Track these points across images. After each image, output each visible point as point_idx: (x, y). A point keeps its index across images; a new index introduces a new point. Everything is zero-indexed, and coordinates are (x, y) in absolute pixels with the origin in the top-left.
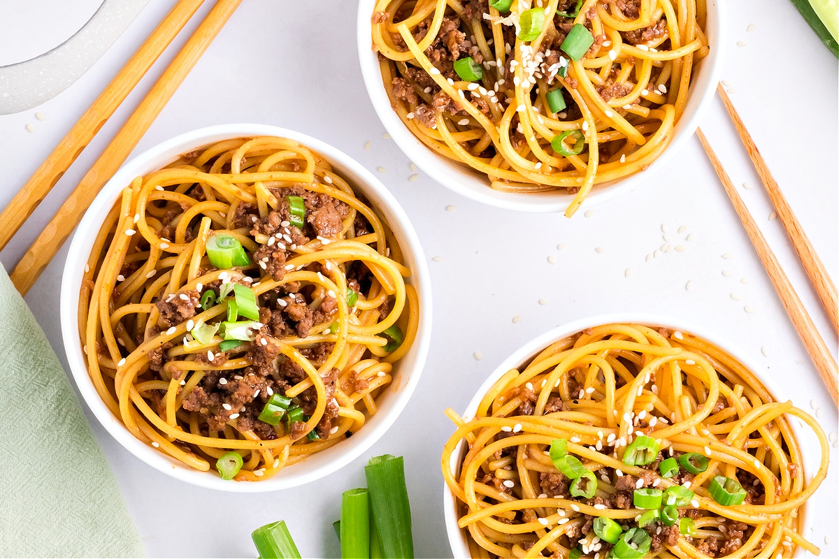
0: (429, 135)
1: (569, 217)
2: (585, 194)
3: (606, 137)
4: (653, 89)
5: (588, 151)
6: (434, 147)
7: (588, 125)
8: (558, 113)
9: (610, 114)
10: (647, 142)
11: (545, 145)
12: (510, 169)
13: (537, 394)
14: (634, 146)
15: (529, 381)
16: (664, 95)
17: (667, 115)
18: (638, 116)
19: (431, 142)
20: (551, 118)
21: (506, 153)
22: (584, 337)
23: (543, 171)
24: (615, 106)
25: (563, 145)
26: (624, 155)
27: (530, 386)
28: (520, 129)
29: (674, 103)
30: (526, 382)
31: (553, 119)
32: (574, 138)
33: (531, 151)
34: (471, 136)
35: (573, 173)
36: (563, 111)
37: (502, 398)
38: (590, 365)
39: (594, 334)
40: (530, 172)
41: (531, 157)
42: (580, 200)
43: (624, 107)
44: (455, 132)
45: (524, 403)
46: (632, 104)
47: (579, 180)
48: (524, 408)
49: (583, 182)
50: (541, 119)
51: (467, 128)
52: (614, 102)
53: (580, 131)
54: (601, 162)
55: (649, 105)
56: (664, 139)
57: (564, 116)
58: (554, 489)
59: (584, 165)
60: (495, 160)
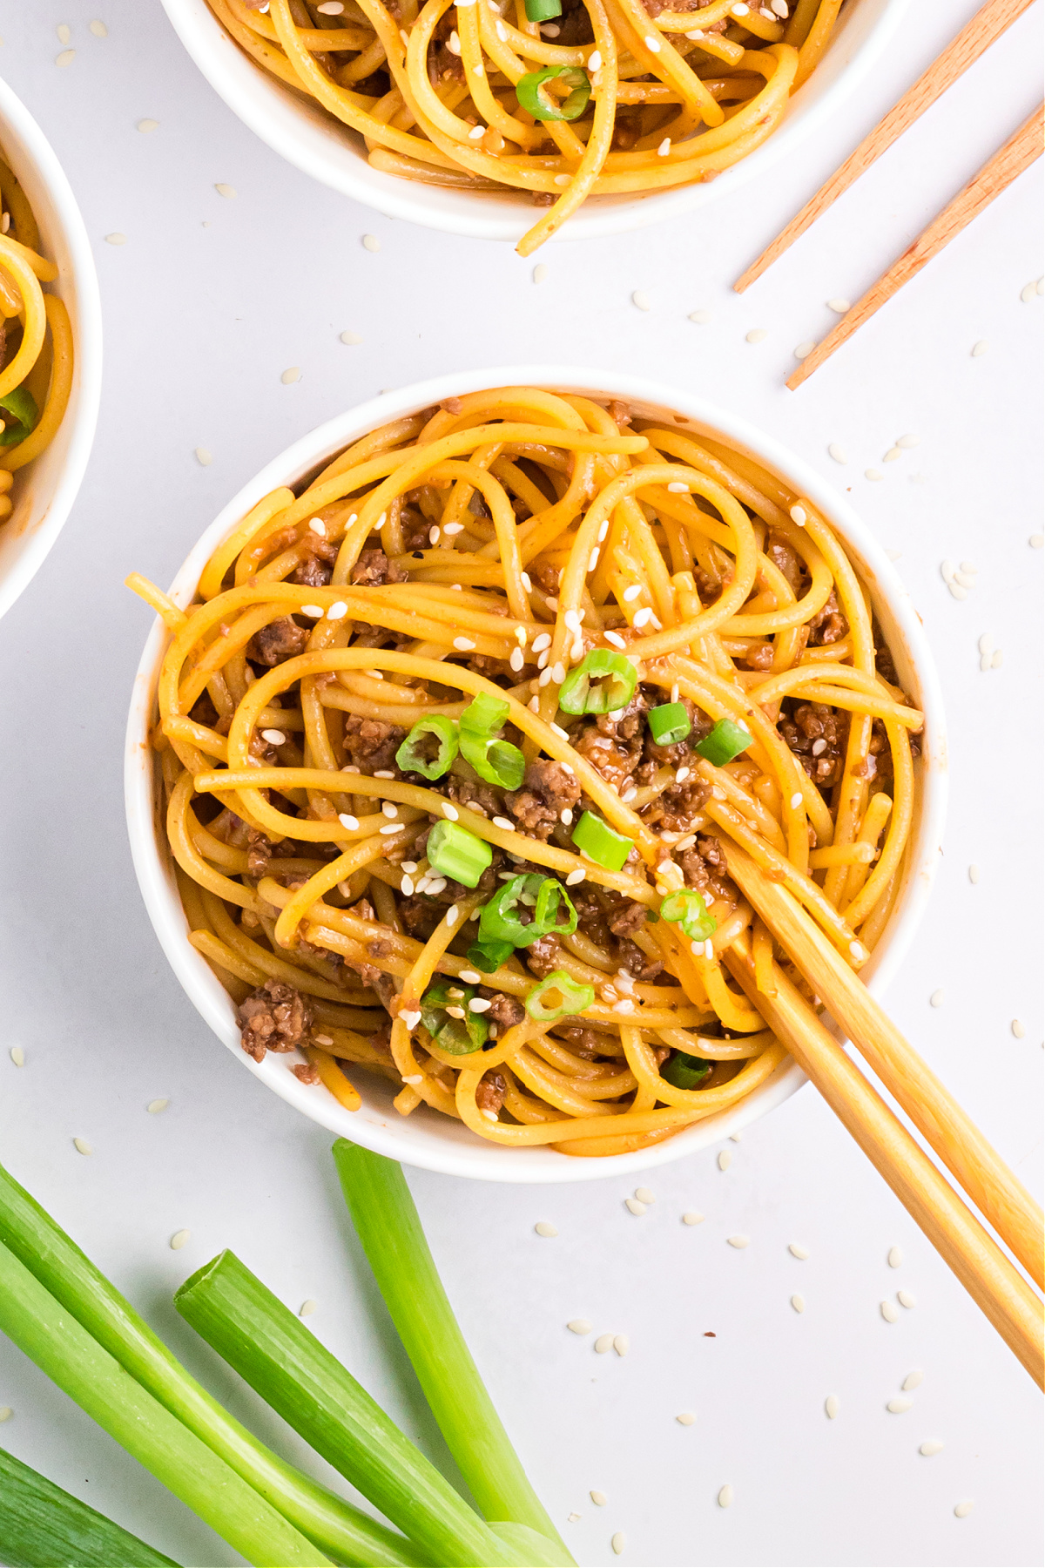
0: (249, 24)
1: (525, 255)
2: (565, 212)
3: (636, 94)
4: (760, 6)
5: (592, 119)
6: (257, 50)
7: (601, 60)
8: (543, 23)
9: (655, 44)
10: (726, 120)
11: (502, 89)
12: (414, 131)
13: (337, 543)
14: (696, 124)
15: (317, 514)
16: (782, 22)
17: (779, 69)
18: (716, 60)
19: (252, 38)
20: (524, 32)
21: (415, 92)
22: (441, 418)
23: (483, 147)
24: (671, 29)
25: (542, 95)
26: (668, 141)
27: (318, 527)
28: (454, 45)
29: (799, 44)
30: (310, 517)
31: (529, 35)
32: (569, 84)
33: (469, 97)
34: (341, 41)
35: (549, 161)
36: (553, 21)
37: (258, 551)
38: (454, 482)
39: (465, 410)
40: (457, 143)
41: (466, 110)
42: (553, 223)
43: (690, 35)
44: (310, 27)
45: (305, 564)
46: (705, 31)
47: (560, 179)
48: (306, 574)
49: (568, 186)
50: (503, 30)
51: (336, 23)
52: (670, 20)
53: (584, 71)
54: (615, 147)
55: (742, 36)
56: (763, 122)
57: (554, 31)
58: (372, 754)
59: (579, 147)
60: (386, 103)
